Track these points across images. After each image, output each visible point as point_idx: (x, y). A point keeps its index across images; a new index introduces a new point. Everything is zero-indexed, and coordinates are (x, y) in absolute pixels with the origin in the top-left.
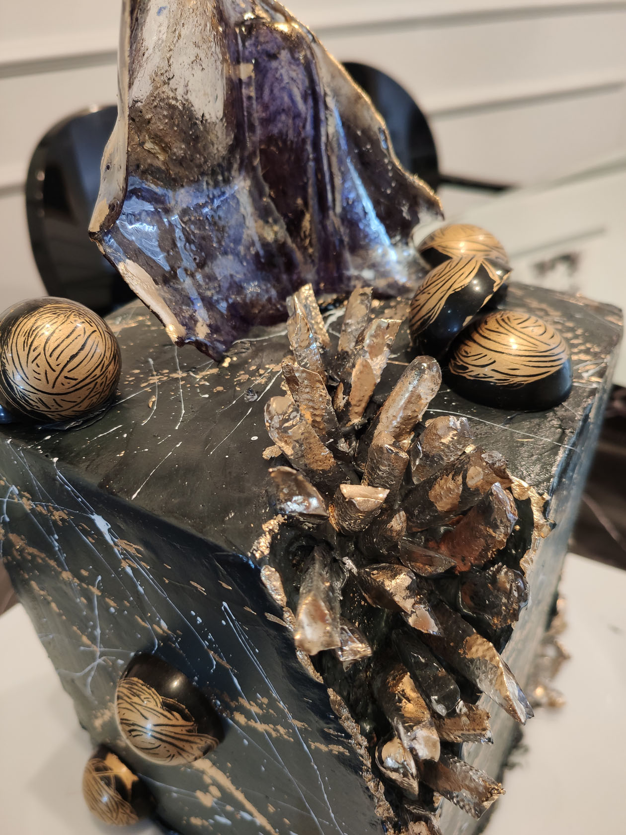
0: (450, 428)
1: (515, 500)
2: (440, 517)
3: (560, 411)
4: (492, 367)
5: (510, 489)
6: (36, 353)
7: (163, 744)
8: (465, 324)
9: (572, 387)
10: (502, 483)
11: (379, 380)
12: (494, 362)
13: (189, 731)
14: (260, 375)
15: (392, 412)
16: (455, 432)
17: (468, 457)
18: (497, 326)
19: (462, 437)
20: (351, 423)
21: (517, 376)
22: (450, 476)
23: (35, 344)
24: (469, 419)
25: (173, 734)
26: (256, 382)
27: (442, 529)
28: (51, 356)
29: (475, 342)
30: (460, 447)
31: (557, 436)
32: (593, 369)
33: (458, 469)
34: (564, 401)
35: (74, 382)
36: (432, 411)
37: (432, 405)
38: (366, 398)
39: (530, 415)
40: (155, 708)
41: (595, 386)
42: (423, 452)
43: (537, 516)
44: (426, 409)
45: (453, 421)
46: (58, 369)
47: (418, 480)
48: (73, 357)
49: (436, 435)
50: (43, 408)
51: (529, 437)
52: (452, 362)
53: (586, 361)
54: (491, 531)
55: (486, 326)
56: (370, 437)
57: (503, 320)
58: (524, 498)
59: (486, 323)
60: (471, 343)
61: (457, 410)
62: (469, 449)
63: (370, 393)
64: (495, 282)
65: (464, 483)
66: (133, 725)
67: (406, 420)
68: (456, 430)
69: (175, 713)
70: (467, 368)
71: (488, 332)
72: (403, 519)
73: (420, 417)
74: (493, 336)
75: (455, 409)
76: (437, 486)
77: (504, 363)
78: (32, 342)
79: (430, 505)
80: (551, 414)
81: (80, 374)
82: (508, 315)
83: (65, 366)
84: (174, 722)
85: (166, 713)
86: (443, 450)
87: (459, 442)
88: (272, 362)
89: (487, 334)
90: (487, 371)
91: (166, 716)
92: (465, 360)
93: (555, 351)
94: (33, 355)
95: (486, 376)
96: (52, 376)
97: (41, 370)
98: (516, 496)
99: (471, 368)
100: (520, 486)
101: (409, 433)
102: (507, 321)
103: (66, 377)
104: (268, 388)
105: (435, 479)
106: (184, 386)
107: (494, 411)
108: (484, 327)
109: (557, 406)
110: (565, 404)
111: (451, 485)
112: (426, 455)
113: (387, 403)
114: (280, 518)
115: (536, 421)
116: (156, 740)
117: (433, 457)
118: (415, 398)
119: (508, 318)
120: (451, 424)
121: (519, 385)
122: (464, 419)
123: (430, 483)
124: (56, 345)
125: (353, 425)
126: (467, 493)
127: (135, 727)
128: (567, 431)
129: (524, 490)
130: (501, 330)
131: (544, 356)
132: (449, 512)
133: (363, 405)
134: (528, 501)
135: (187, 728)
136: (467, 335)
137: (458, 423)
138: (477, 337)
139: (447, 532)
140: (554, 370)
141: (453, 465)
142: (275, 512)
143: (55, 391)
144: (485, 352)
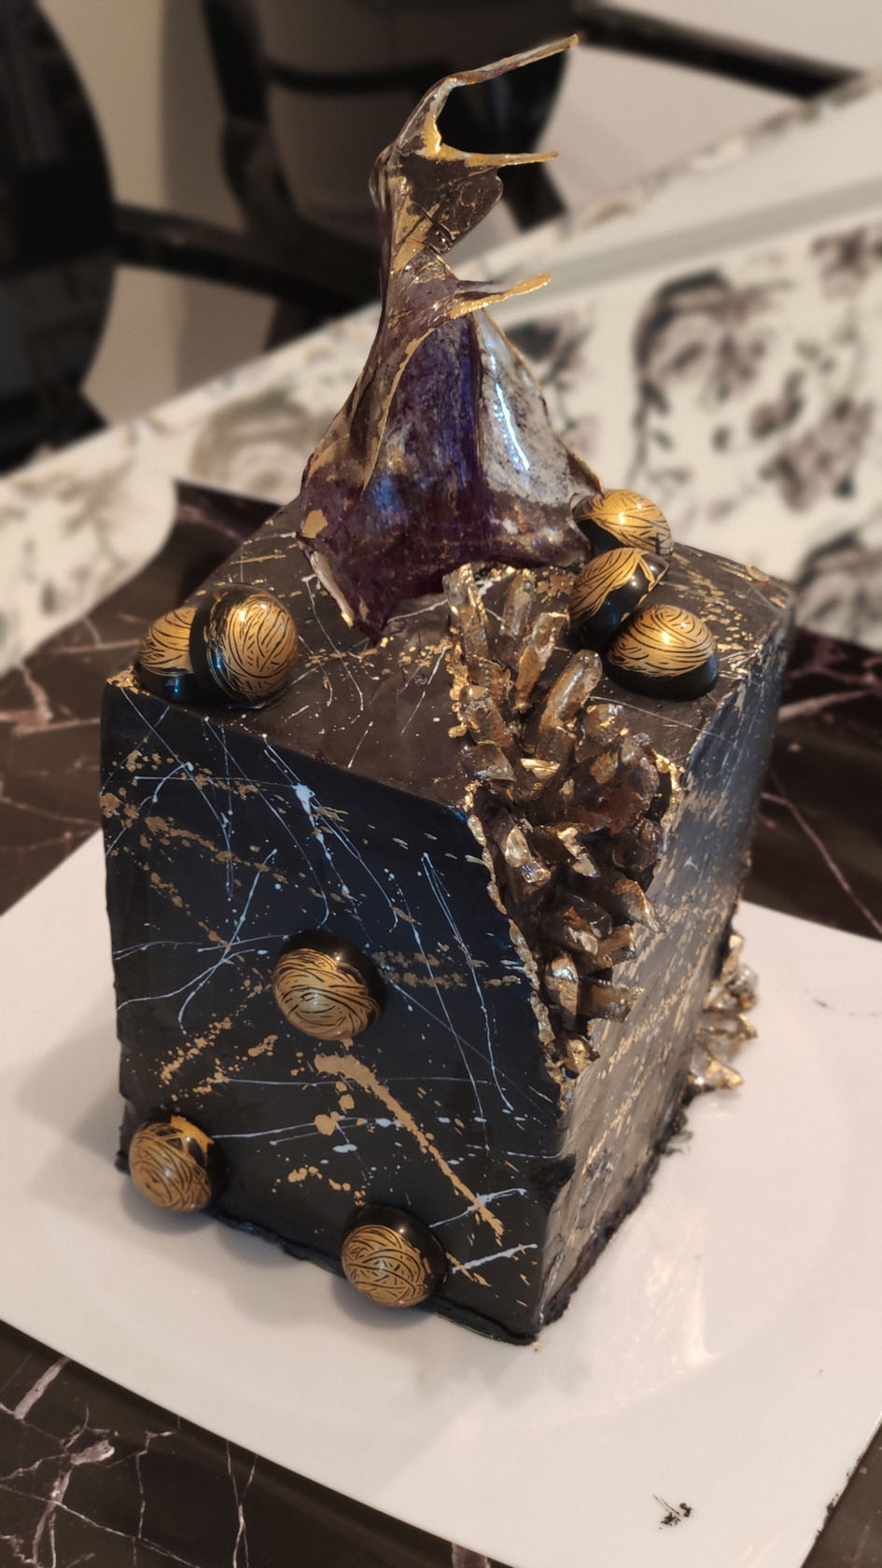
0: (610, 715)
1: (659, 773)
2: (599, 790)
3: (703, 701)
4: (646, 660)
5: (655, 764)
6: (250, 642)
7: (338, 1005)
8: (623, 619)
9: (718, 677)
10: (648, 759)
11: (543, 669)
12: (647, 656)
13: (361, 993)
14: (423, 658)
15: (557, 699)
16: (613, 718)
17: (623, 737)
18: (651, 622)
19: (619, 722)
20: (516, 707)
21: (667, 669)
22: (608, 754)
23: (249, 635)
24: (624, 707)
25: (347, 996)
26: (422, 665)
27: (600, 799)
28: (263, 643)
29: (631, 635)
30: (616, 730)
31: (697, 723)
32: (741, 659)
33: (615, 748)
34: (709, 692)
35: (276, 666)
36: (592, 698)
37: (593, 693)
38: (532, 684)
39: (678, 704)
40: (331, 971)
41: (740, 677)
42: (587, 735)
43: (674, 785)
44: (587, 697)
45: (612, 709)
46: (267, 655)
47: (580, 759)
48: (278, 644)
49: (598, 719)
50: (247, 689)
51: (673, 723)
52: (611, 652)
53: (737, 651)
54: (638, 795)
55: (643, 622)
56: (538, 719)
57: (657, 616)
58: (665, 772)
59: (642, 618)
60: (628, 637)
61: (616, 698)
62: (624, 732)
63: (535, 680)
64: (649, 582)
65: (620, 759)
66: (308, 988)
67: (571, 706)
68: (614, 715)
69: (350, 976)
70: (623, 660)
71: (643, 627)
72: (572, 785)
73: (583, 703)
74: (647, 632)
75: (613, 696)
76: (597, 763)
77: (656, 658)
78: (247, 632)
79: (592, 779)
80: (696, 703)
81: (280, 660)
82: (662, 611)
83: (272, 652)
84: (349, 984)
85: (342, 976)
86: (602, 733)
87: (616, 726)
88: (430, 643)
89: (642, 629)
90: (641, 663)
91: (341, 978)
92: (623, 651)
93: (701, 647)
94: (249, 643)
95: (640, 668)
96: (262, 661)
97: (254, 657)
98: (660, 770)
99: (627, 660)
100: (663, 762)
101: (573, 718)
102: (660, 617)
103: (272, 663)
104: (435, 671)
105: (596, 757)
106: (349, 667)
107: (647, 700)
108: (640, 621)
109: (702, 695)
110: (708, 694)
111: (609, 761)
112: (588, 737)
113: (554, 691)
114: (477, 783)
115: (681, 710)
116: (331, 1001)
117: (595, 738)
118: (579, 687)
119: (662, 615)
120: (610, 711)
121: (669, 677)
122: (620, 707)
123: (591, 761)
124: (267, 632)
125: (518, 710)
126: (622, 768)
127: (310, 991)
128: (707, 719)
129: (665, 766)
130: (654, 626)
131: (694, 651)
132: (607, 784)
133: (529, 690)
134: (668, 774)
135: (360, 990)
136: (624, 629)
137: (616, 711)
138: (633, 631)
139: (604, 801)
140: (698, 664)
141: (611, 744)
142: (473, 778)
143: (263, 674)
144: (640, 646)
